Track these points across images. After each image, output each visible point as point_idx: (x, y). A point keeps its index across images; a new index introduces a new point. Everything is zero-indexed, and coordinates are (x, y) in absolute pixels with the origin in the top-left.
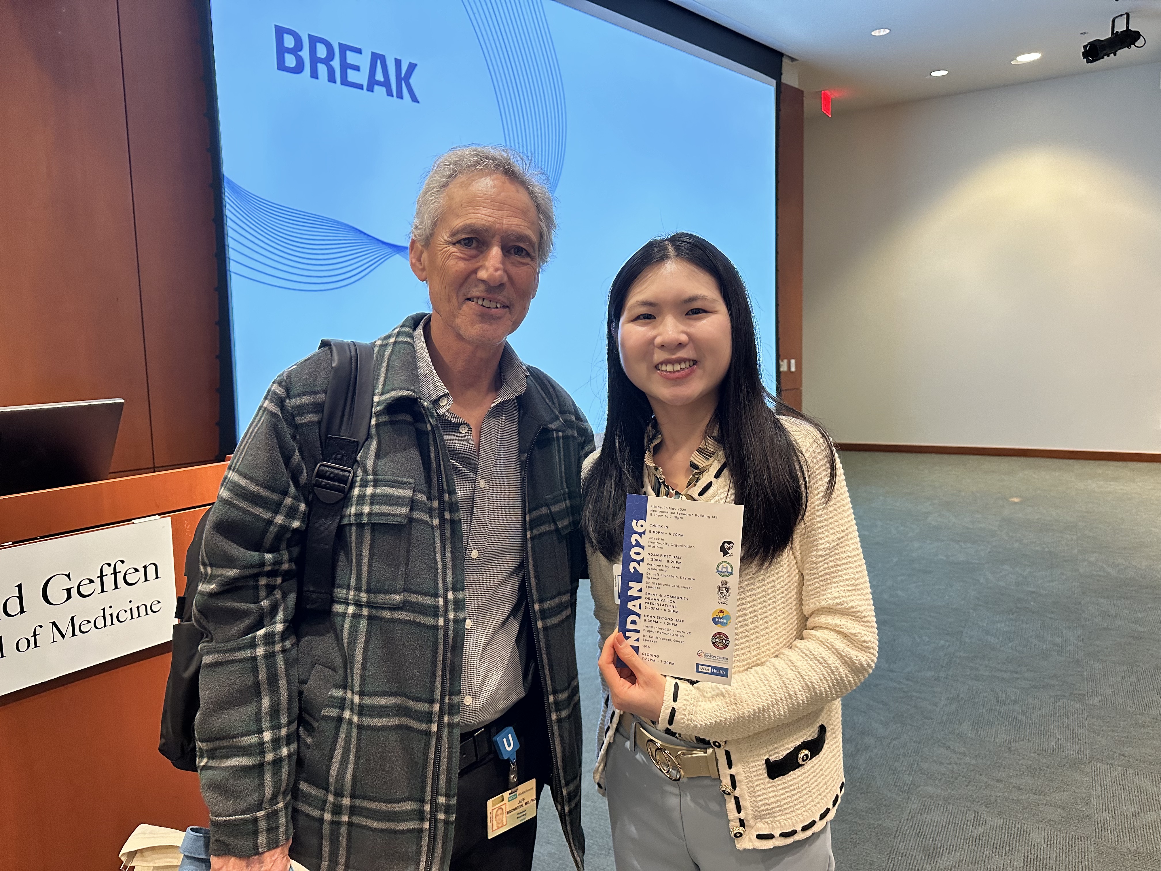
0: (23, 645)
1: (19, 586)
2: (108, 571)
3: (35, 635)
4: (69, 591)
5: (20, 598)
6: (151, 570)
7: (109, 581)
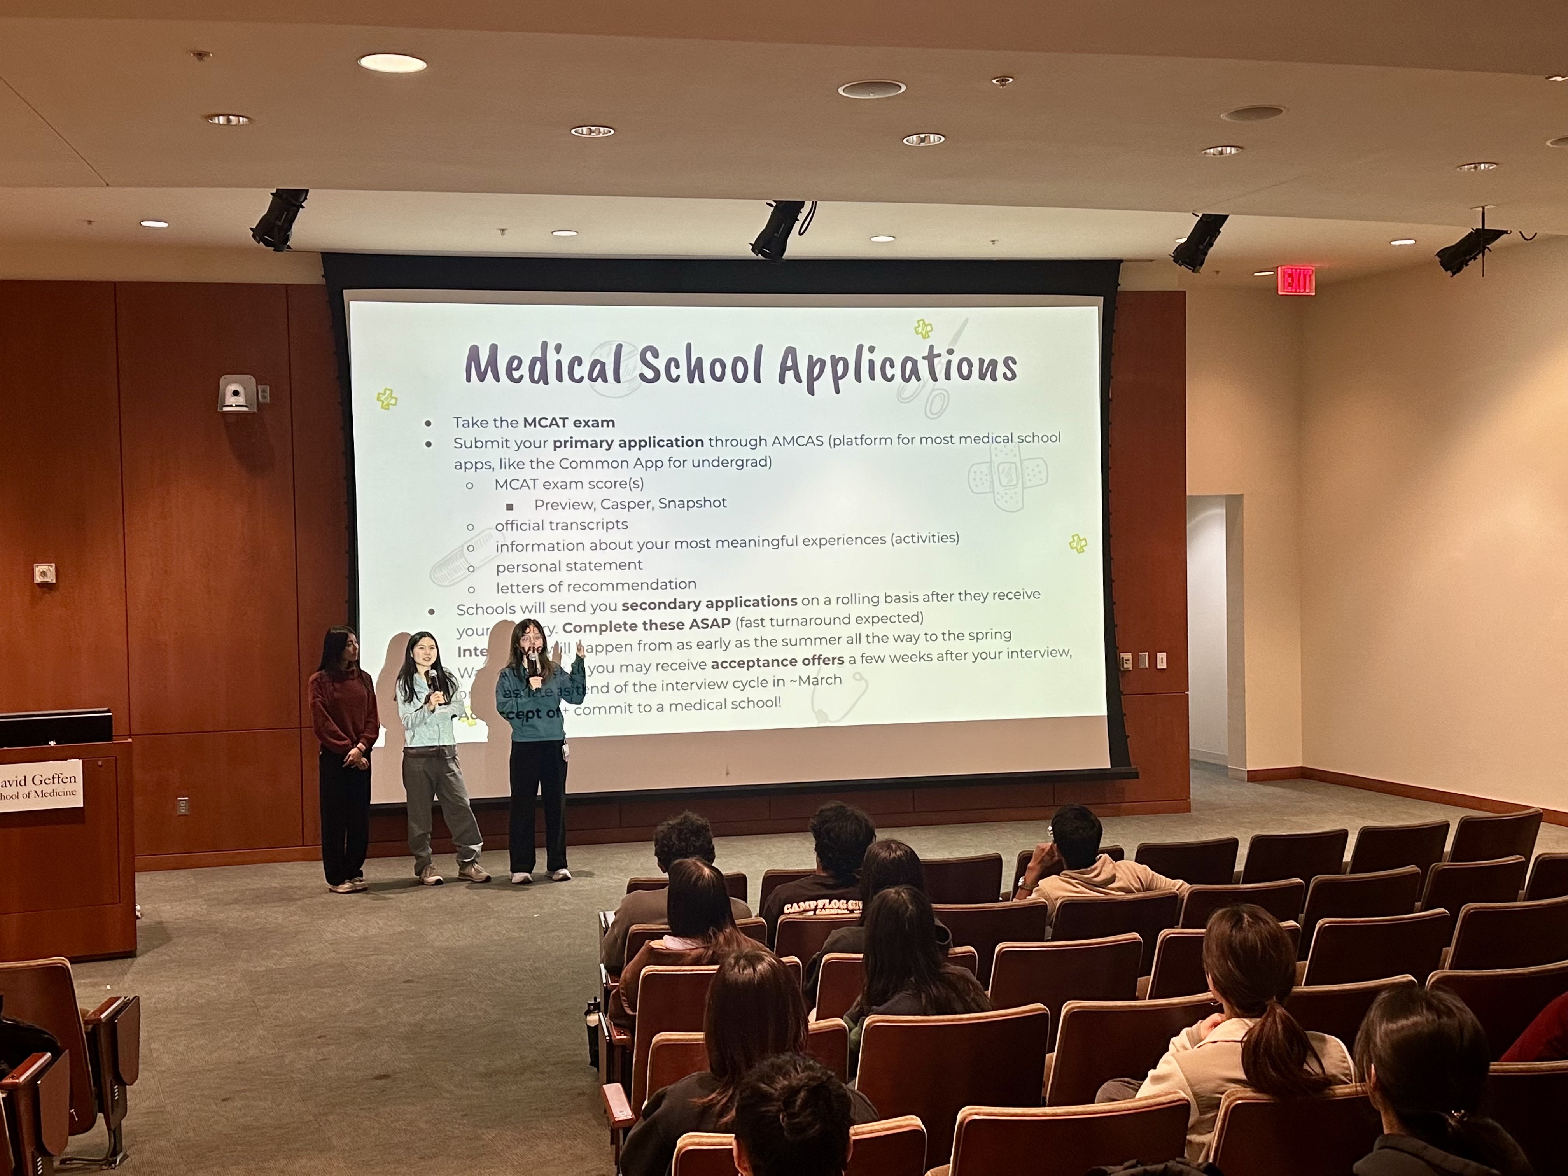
1: (25, 776)
2: (56, 776)
3: (29, 794)
4: (41, 781)
5: (25, 780)
6: (73, 779)
7: (56, 780)
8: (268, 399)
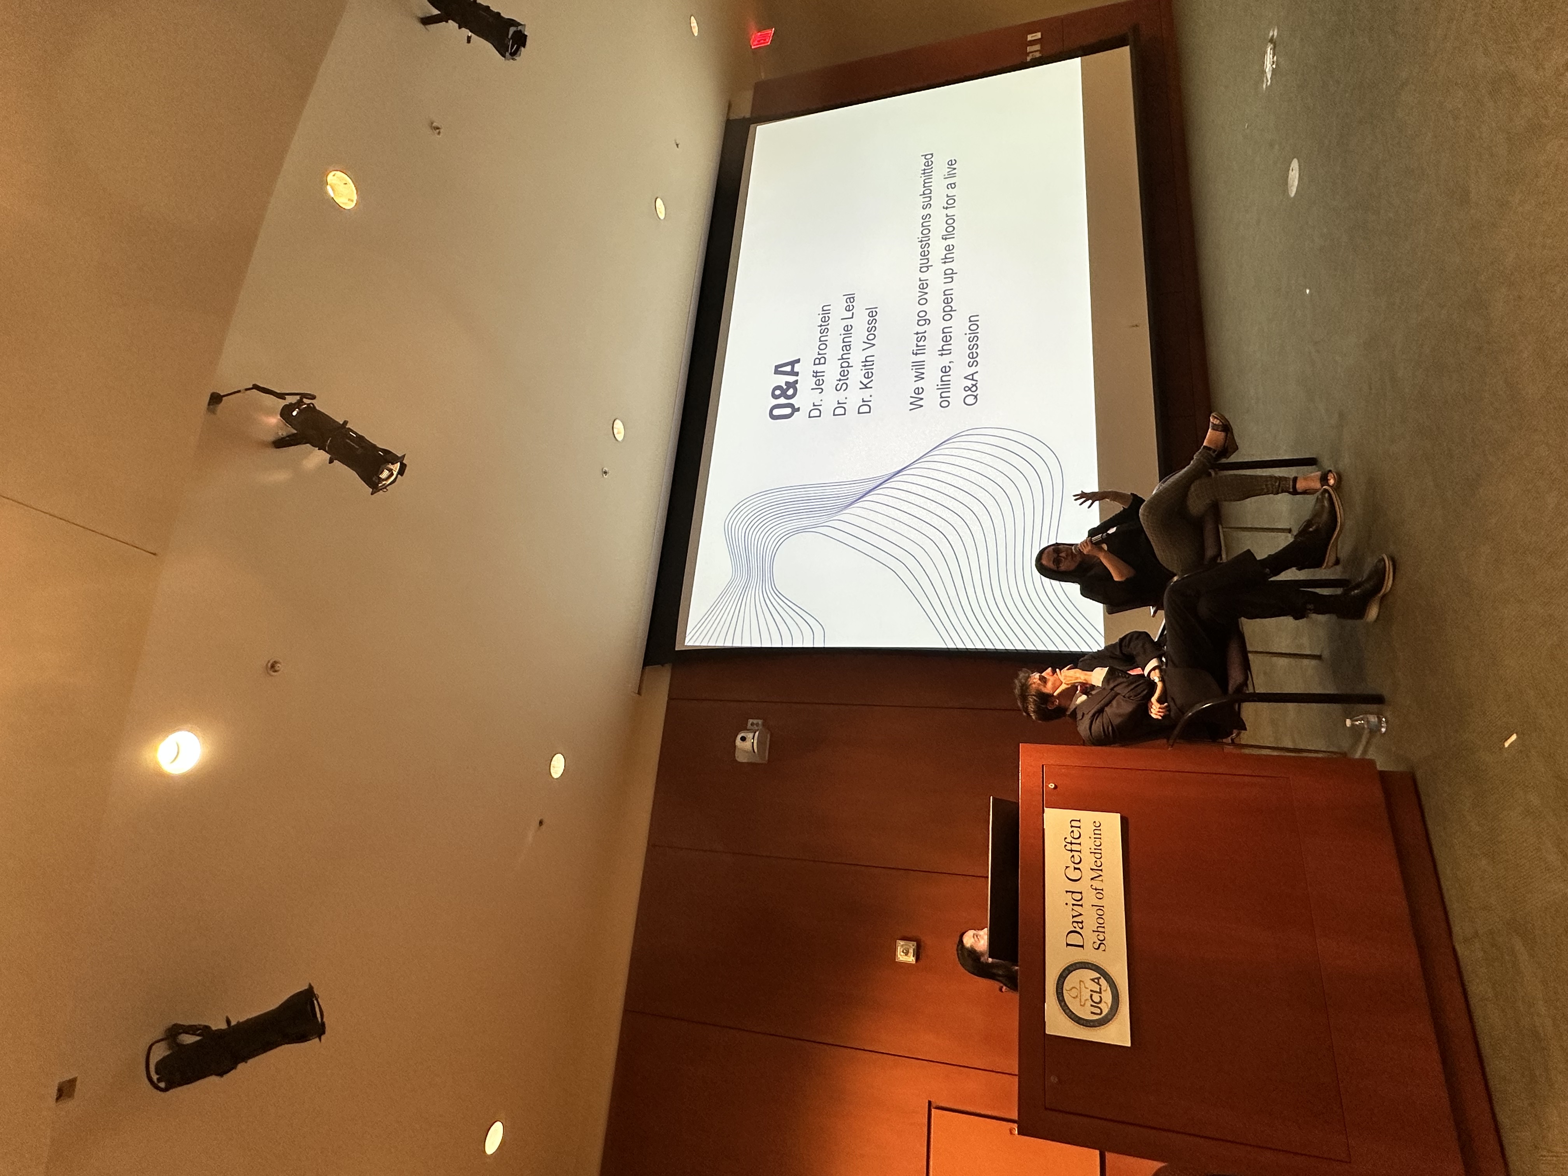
0: (1100, 896)
1: (1067, 892)
2: (1069, 847)
3: (1096, 889)
4: (1075, 868)
5: (1073, 892)
6: (1074, 824)
7: (1074, 847)
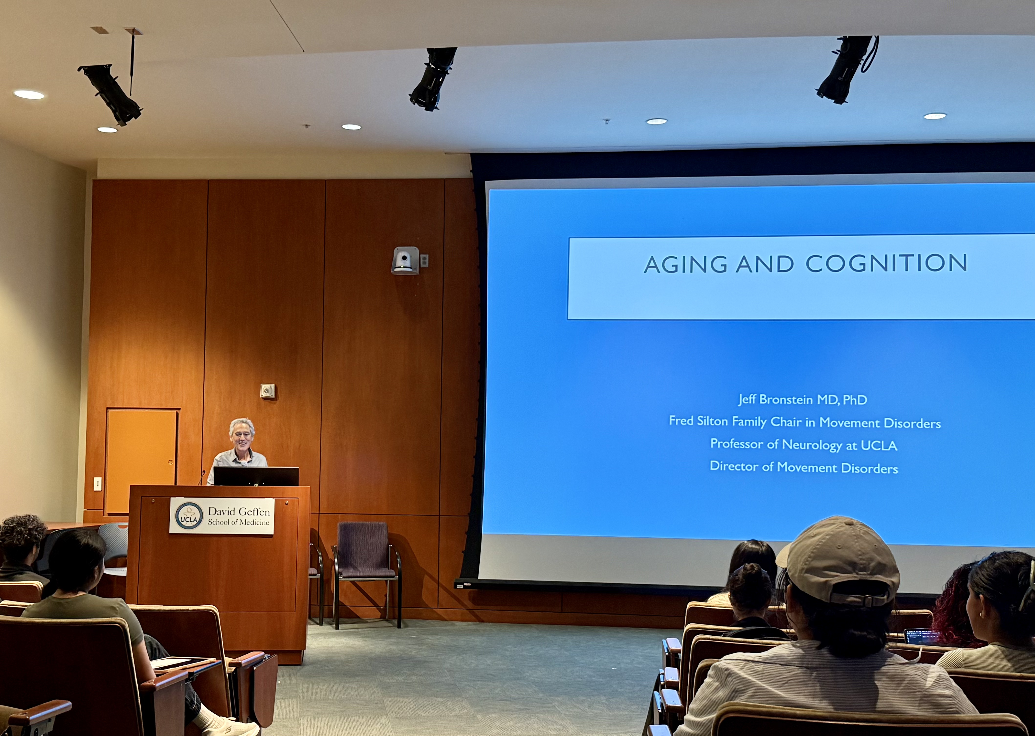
0: (233, 523)
1: (234, 508)
2: (256, 510)
3: (236, 521)
4: (245, 512)
5: (234, 511)
6: (267, 513)
7: (256, 512)
8: (427, 265)
